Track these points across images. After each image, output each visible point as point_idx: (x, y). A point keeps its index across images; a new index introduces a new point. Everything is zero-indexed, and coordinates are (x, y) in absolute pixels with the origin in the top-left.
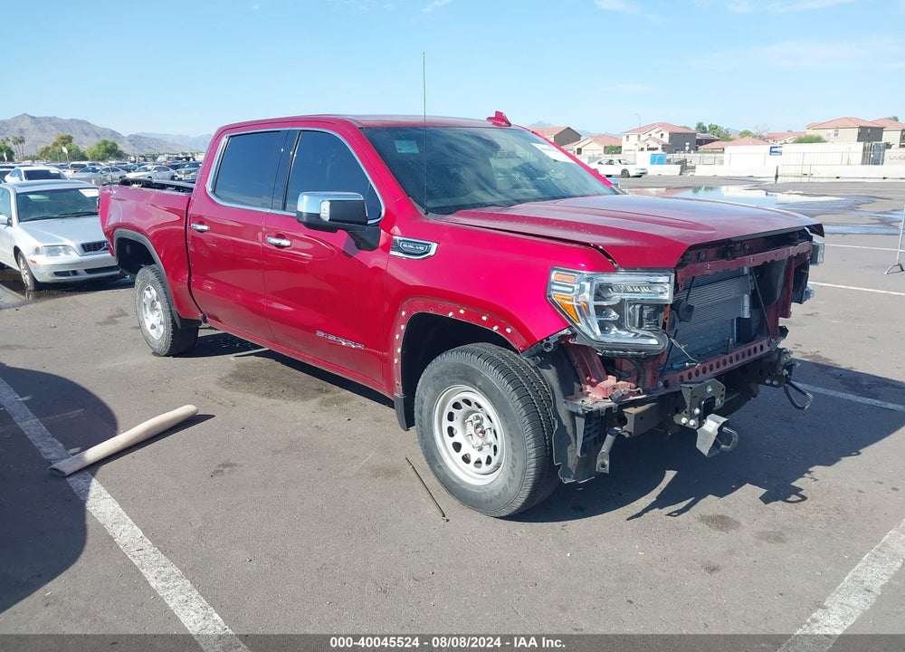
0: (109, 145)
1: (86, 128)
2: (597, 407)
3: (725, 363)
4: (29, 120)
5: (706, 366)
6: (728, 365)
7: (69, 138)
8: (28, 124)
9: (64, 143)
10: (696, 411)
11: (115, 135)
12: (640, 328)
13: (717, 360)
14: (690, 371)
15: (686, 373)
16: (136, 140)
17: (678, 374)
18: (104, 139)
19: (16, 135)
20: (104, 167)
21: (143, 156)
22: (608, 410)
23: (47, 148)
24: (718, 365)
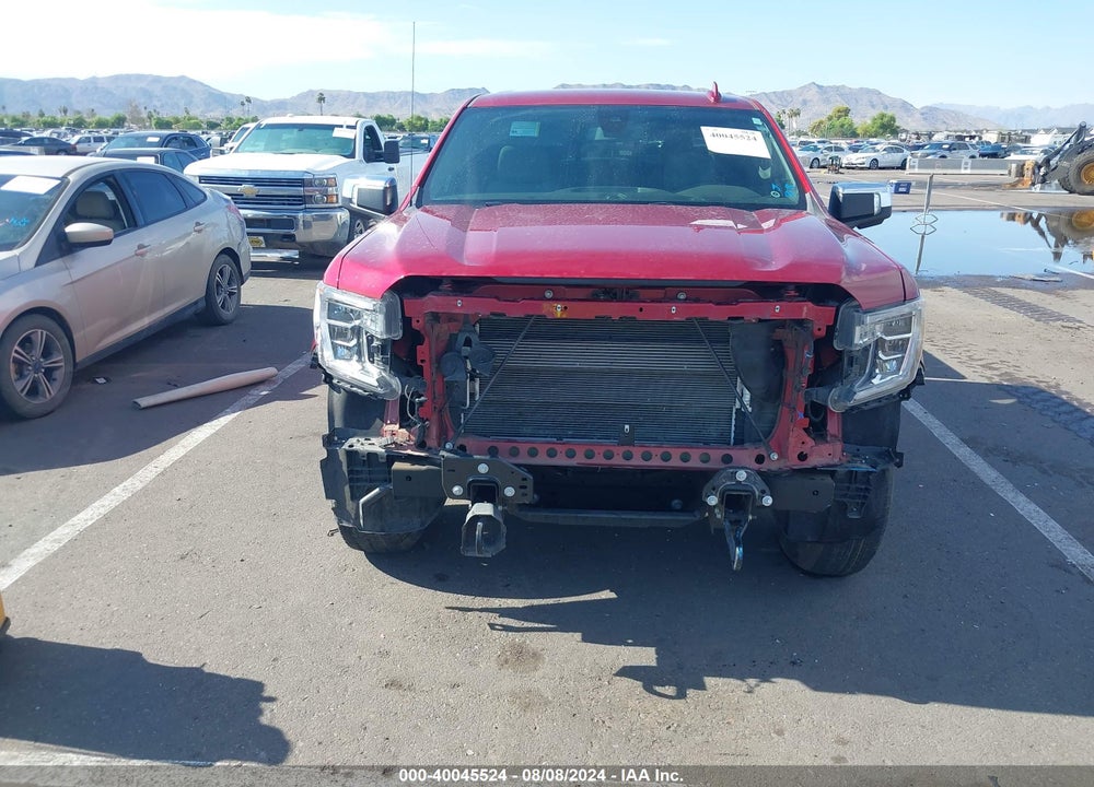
0: (886, 120)
1: (875, 98)
2: (357, 447)
3: (609, 456)
4: (815, 89)
5: (558, 448)
6: (618, 461)
7: (847, 111)
8: (812, 94)
9: (839, 117)
10: (456, 489)
11: (906, 107)
12: (373, 362)
13: (587, 447)
14: (515, 445)
15: (503, 446)
16: (929, 113)
17: (487, 443)
18: (884, 112)
19: (796, 107)
20: (827, 145)
21: (917, 134)
22: (371, 455)
23: (821, 122)
24: (590, 455)
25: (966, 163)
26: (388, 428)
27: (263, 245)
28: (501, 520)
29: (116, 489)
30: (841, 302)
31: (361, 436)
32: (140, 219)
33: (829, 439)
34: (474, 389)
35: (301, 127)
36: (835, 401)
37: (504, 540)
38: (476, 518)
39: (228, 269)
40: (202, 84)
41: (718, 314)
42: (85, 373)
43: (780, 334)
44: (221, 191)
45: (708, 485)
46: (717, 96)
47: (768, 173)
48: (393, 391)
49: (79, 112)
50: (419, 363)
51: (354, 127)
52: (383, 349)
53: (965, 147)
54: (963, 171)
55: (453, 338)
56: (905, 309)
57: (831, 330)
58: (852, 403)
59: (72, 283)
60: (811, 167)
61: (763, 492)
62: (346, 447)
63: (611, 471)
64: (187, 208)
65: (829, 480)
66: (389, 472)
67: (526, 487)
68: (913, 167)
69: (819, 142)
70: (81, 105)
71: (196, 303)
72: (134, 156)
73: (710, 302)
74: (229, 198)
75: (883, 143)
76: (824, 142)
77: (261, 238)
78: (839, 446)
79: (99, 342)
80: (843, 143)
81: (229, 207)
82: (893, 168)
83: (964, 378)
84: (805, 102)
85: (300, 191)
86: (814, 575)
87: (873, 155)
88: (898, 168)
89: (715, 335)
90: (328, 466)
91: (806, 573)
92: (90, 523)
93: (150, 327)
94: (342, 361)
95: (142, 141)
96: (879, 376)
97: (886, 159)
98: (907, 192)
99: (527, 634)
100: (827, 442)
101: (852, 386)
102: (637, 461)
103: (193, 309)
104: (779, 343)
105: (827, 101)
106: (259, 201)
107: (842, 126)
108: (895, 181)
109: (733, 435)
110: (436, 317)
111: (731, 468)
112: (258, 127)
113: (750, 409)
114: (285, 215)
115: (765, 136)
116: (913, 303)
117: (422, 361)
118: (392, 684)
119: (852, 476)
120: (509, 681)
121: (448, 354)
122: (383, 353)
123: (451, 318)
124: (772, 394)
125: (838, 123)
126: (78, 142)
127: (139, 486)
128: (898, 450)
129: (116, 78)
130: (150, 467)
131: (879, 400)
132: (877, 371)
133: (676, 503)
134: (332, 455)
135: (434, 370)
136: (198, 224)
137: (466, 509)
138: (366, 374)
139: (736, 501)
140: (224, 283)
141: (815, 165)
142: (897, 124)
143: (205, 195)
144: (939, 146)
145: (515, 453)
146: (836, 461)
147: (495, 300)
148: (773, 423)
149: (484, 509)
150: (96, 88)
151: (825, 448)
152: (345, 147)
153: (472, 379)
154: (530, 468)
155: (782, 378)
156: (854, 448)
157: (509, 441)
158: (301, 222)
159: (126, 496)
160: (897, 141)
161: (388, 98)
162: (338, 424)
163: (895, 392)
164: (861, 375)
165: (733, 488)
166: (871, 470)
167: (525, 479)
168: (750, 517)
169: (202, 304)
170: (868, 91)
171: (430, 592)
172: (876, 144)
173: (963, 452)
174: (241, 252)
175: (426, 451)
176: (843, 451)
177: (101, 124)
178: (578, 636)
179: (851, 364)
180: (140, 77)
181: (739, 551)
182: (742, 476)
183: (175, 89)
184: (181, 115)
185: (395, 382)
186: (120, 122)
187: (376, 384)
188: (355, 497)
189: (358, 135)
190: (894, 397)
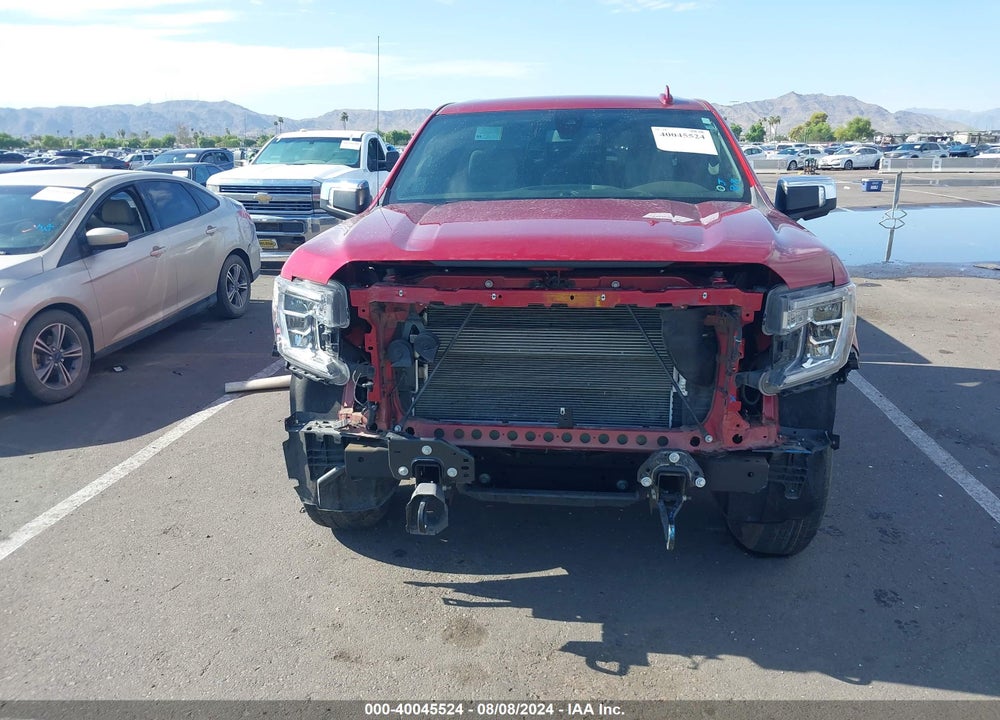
0: (861, 124)
1: (851, 105)
2: (315, 430)
3: (549, 438)
4: (794, 98)
5: (501, 430)
6: (558, 443)
7: (824, 117)
8: (792, 103)
9: (817, 123)
10: (402, 470)
11: (881, 112)
12: (324, 350)
13: (529, 430)
14: (460, 427)
15: (449, 429)
16: (903, 117)
17: (433, 425)
18: (860, 117)
19: (776, 115)
20: (804, 148)
21: (891, 136)
22: (327, 437)
23: (800, 128)
24: (530, 438)
25: (937, 162)
26: (343, 411)
27: (276, 247)
28: (443, 500)
29: (116, 468)
30: (769, 288)
31: (320, 419)
32: (156, 223)
33: (763, 422)
34: (423, 373)
35: (312, 141)
36: (765, 385)
37: (447, 518)
38: (420, 498)
39: (238, 268)
40: (242, 108)
41: (646, 301)
42: (101, 364)
43: (710, 320)
44: (234, 199)
45: (642, 467)
46: (669, 99)
47: (717, 169)
48: (343, 376)
49: (135, 135)
50: (367, 350)
51: (359, 140)
52: (332, 337)
53: (937, 148)
54: (934, 170)
55: (400, 326)
56: (835, 295)
57: (759, 315)
58: (782, 387)
59: (91, 281)
60: (789, 169)
61: (697, 474)
62: (304, 430)
63: (555, 453)
64: (201, 213)
65: (764, 462)
66: (342, 453)
67: (467, 468)
68: (886, 167)
69: (797, 146)
70: (137, 129)
71: (208, 299)
72: (170, 170)
73: (640, 289)
74: (241, 204)
75: (857, 146)
76: (801, 146)
77: (274, 241)
78: (774, 429)
79: (115, 334)
80: (820, 147)
81: (240, 213)
82: (867, 168)
83: (929, 362)
84: (785, 110)
85: (308, 197)
86: (759, 554)
87: (847, 156)
88: (872, 168)
89: (647, 321)
90: (289, 447)
91: (750, 552)
92: (87, 499)
93: (164, 321)
94: (298, 349)
95: (181, 156)
96: (810, 361)
97: (859, 159)
98: (879, 190)
99: (474, 609)
100: (762, 425)
101: (783, 370)
102: (576, 443)
103: (205, 304)
104: (712, 329)
105: (806, 109)
106: (273, 207)
107: (820, 131)
108: (867, 180)
109: (671, 418)
110: (382, 307)
111: (664, 450)
112: (274, 142)
113: (685, 393)
114: (295, 219)
115: (714, 134)
116: (842, 289)
117: (371, 348)
118: (341, 656)
119: (788, 458)
120: (451, 655)
121: (397, 341)
122: (333, 340)
123: (398, 307)
124: (705, 379)
125: (816, 129)
126: (131, 160)
127: (137, 465)
128: (835, 432)
129: (168, 104)
130: (149, 448)
131: (811, 383)
132: (809, 355)
133: (621, 484)
134: (293, 437)
135: (382, 357)
136: (210, 227)
137: (412, 488)
138: (319, 361)
139: (670, 482)
140: (235, 281)
141: (792, 167)
142: (872, 127)
143: (218, 202)
144: (911, 146)
145: (459, 435)
146: (771, 443)
147: (434, 290)
148: (708, 406)
149: (427, 489)
150: (150, 113)
151: (760, 431)
152: (351, 158)
153: (421, 365)
154: (471, 449)
155: (715, 362)
156: (790, 430)
157: (455, 424)
158: (310, 226)
159: (123, 474)
160: (872, 144)
161: (405, 115)
162: (299, 408)
163: (828, 375)
164: (791, 359)
165: (666, 469)
166: (807, 452)
167: (466, 460)
168: (685, 498)
169: (214, 300)
170: (845, 98)
171: (387, 566)
172: (851, 146)
173: (916, 435)
174: (251, 253)
175: (378, 434)
176: (778, 434)
177: (154, 145)
178: (529, 611)
179: (780, 348)
180: (188, 103)
181: (671, 531)
182: (675, 457)
183: (218, 112)
184: (223, 134)
185: (344, 368)
186: (170, 142)
187: (326, 370)
188: (314, 477)
189: (363, 147)
190: (826, 381)
